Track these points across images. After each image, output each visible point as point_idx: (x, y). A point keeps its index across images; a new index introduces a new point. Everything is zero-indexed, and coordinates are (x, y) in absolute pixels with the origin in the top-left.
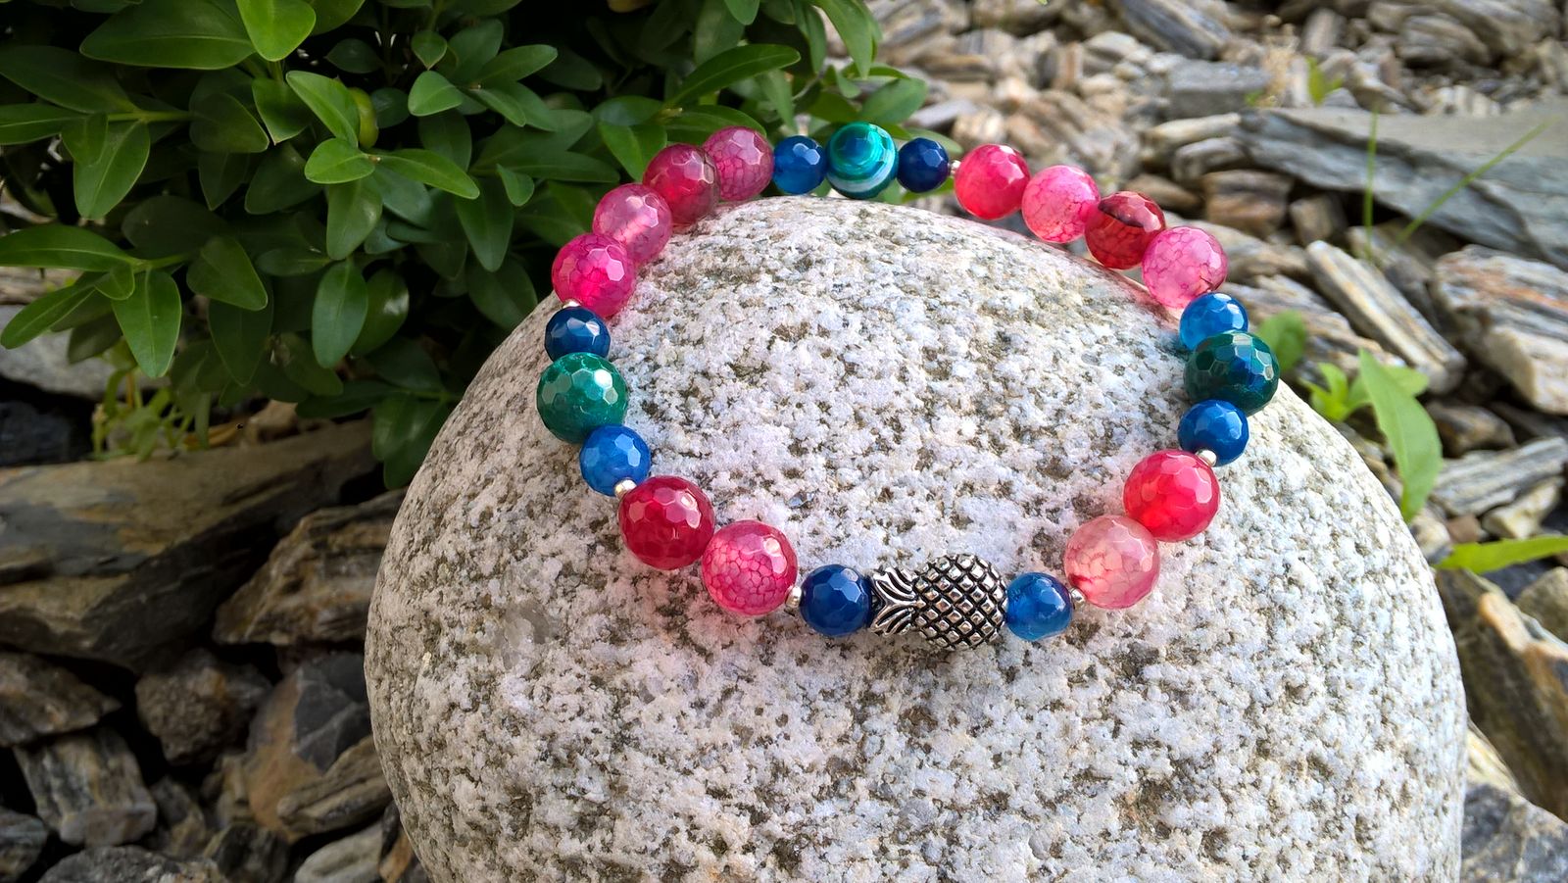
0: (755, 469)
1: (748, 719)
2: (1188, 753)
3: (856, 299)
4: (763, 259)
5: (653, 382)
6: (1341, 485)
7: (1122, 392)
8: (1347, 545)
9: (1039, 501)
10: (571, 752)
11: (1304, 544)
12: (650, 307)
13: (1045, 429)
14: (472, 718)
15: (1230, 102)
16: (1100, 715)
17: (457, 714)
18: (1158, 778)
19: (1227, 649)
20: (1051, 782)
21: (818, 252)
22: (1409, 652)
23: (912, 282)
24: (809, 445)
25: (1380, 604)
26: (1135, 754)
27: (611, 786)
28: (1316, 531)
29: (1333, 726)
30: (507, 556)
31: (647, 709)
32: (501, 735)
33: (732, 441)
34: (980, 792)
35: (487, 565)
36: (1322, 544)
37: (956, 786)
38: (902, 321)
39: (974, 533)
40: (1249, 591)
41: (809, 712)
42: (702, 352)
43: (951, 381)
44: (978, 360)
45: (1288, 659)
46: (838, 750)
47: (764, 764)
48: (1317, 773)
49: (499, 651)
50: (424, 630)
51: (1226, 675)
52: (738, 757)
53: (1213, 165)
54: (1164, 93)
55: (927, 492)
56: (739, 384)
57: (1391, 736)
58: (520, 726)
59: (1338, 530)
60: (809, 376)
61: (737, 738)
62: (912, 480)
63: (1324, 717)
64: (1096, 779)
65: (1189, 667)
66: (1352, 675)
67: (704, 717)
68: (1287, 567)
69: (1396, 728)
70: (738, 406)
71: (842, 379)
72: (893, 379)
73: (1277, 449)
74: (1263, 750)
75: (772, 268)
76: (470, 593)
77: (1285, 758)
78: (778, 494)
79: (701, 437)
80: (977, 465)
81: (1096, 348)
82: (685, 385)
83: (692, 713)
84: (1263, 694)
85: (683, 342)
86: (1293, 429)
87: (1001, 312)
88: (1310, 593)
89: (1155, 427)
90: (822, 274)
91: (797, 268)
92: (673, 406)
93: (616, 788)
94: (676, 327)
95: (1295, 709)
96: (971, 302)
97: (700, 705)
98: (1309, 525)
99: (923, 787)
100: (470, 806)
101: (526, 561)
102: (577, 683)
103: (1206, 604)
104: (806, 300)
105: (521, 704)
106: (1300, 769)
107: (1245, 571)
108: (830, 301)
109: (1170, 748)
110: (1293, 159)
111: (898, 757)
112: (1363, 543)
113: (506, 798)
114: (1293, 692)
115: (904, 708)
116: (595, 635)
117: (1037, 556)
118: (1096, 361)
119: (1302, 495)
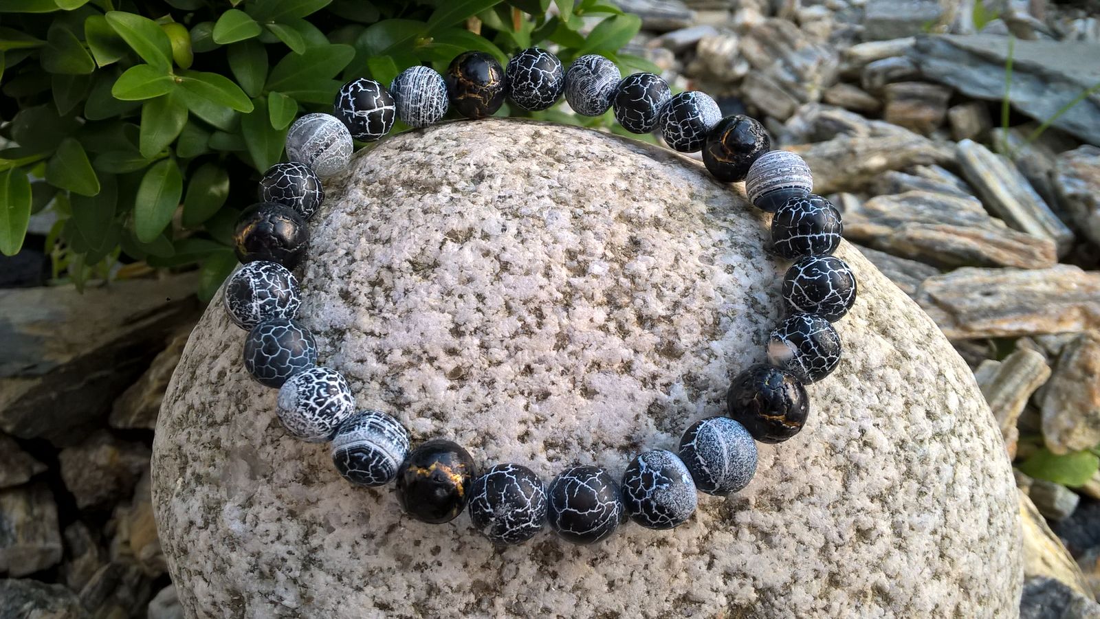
0: (422, 347)
1: (409, 550)
2: (770, 583)
3: (515, 208)
4: (447, 173)
5: (350, 273)
6: (918, 362)
7: (730, 287)
8: (919, 413)
9: (654, 377)
10: (273, 568)
11: (879, 412)
12: (356, 210)
13: (663, 317)
14: (204, 534)
15: (911, 28)
16: (697, 551)
17: (194, 530)
18: (744, 602)
19: (806, 501)
20: (654, 604)
21: (490, 168)
22: (968, 498)
23: (563, 194)
24: (467, 329)
25: (945, 460)
26: (725, 583)
27: (302, 596)
28: (891, 401)
29: (897, 561)
30: (233, 408)
31: (329, 538)
32: (222, 549)
33: (405, 324)
34: (596, 610)
35: (220, 414)
36: (895, 412)
37: (576, 606)
38: (551, 228)
39: (599, 403)
40: (828, 452)
41: (457, 544)
42: (388, 250)
43: (587, 278)
44: (612, 260)
45: (859, 508)
46: (481, 576)
47: (421, 584)
48: (880, 599)
49: (224, 483)
50: (179, 460)
51: (805, 520)
52: (399, 580)
53: (892, 77)
54: (861, 21)
55: (561, 368)
56: (414, 277)
57: (947, 567)
58: (236, 544)
59: (911, 399)
60: (470, 272)
61: (399, 564)
62: (550, 359)
63: (888, 554)
64: (692, 602)
65: (774, 513)
66: (915, 520)
67: (373, 546)
68: (863, 432)
69: (953, 560)
70: (412, 296)
71: (497, 275)
72: (539, 276)
73: (862, 334)
74: (834, 581)
75: (452, 181)
76: (206, 437)
77: (852, 588)
78: (439, 368)
79: (381, 320)
80: (604, 348)
81: (712, 250)
82: (373, 277)
83: (364, 543)
84: (836, 536)
85: (376, 241)
86: (880, 315)
87: (634, 220)
88: (881, 453)
89: (756, 317)
90: (490, 187)
91: (473, 181)
92: (363, 294)
93: (306, 599)
94: (373, 229)
95: (864, 547)
96: (610, 211)
97: (369, 536)
98: (885, 397)
99: (549, 606)
100: (205, 600)
101: (245, 414)
102: (276, 514)
103: (791, 463)
104: (474, 208)
105: (236, 527)
106: (866, 597)
107: (826, 436)
108: (494, 210)
109: (754, 579)
110: (953, 74)
111: (530, 581)
112: (933, 410)
113: (227, 598)
114: (863, 534)
115: (537, 542)
116: (291, 477)
117: (651, 421)
118: (711, 262)
119: (880, 372)
